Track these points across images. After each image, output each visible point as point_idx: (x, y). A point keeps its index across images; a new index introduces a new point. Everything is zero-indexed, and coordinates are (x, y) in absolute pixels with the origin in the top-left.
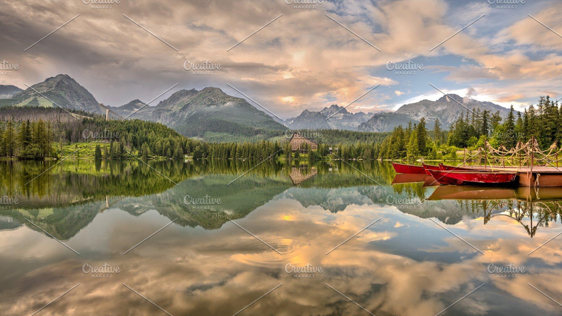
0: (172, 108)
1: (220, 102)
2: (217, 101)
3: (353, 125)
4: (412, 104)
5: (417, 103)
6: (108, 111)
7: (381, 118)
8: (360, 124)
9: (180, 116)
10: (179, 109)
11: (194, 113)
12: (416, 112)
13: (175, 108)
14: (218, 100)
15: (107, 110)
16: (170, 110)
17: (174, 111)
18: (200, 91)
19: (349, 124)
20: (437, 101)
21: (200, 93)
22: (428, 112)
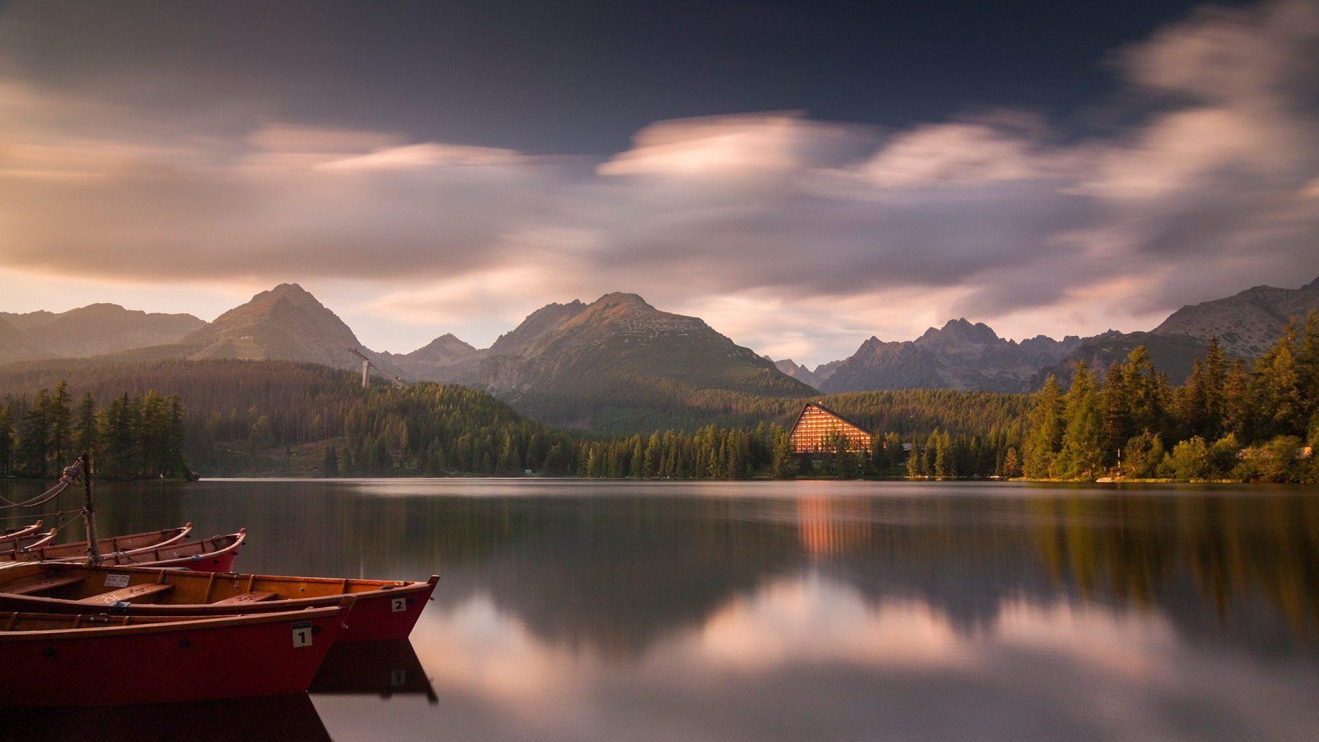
0: (525, 350)
1: (638, 330)
2: (631, 328)
3: (1014, 374)
4: (1214, 302)
5: (1230, 298)
6: (367, 365)
7: (1105, 349)
8: (1036, 372)
9: (542, 369)
10: (540, 353)
11: (574, 360)
12: (1228, 327)
13: (531, 350)
14: (632, 326)
15: (365, 364)
16: (520, 357)
17: (529, 358)
18: (592, 304)
19: (1001, 373)
20: (1305, 288)
21: (590, 310)
22: (1270, 326)
